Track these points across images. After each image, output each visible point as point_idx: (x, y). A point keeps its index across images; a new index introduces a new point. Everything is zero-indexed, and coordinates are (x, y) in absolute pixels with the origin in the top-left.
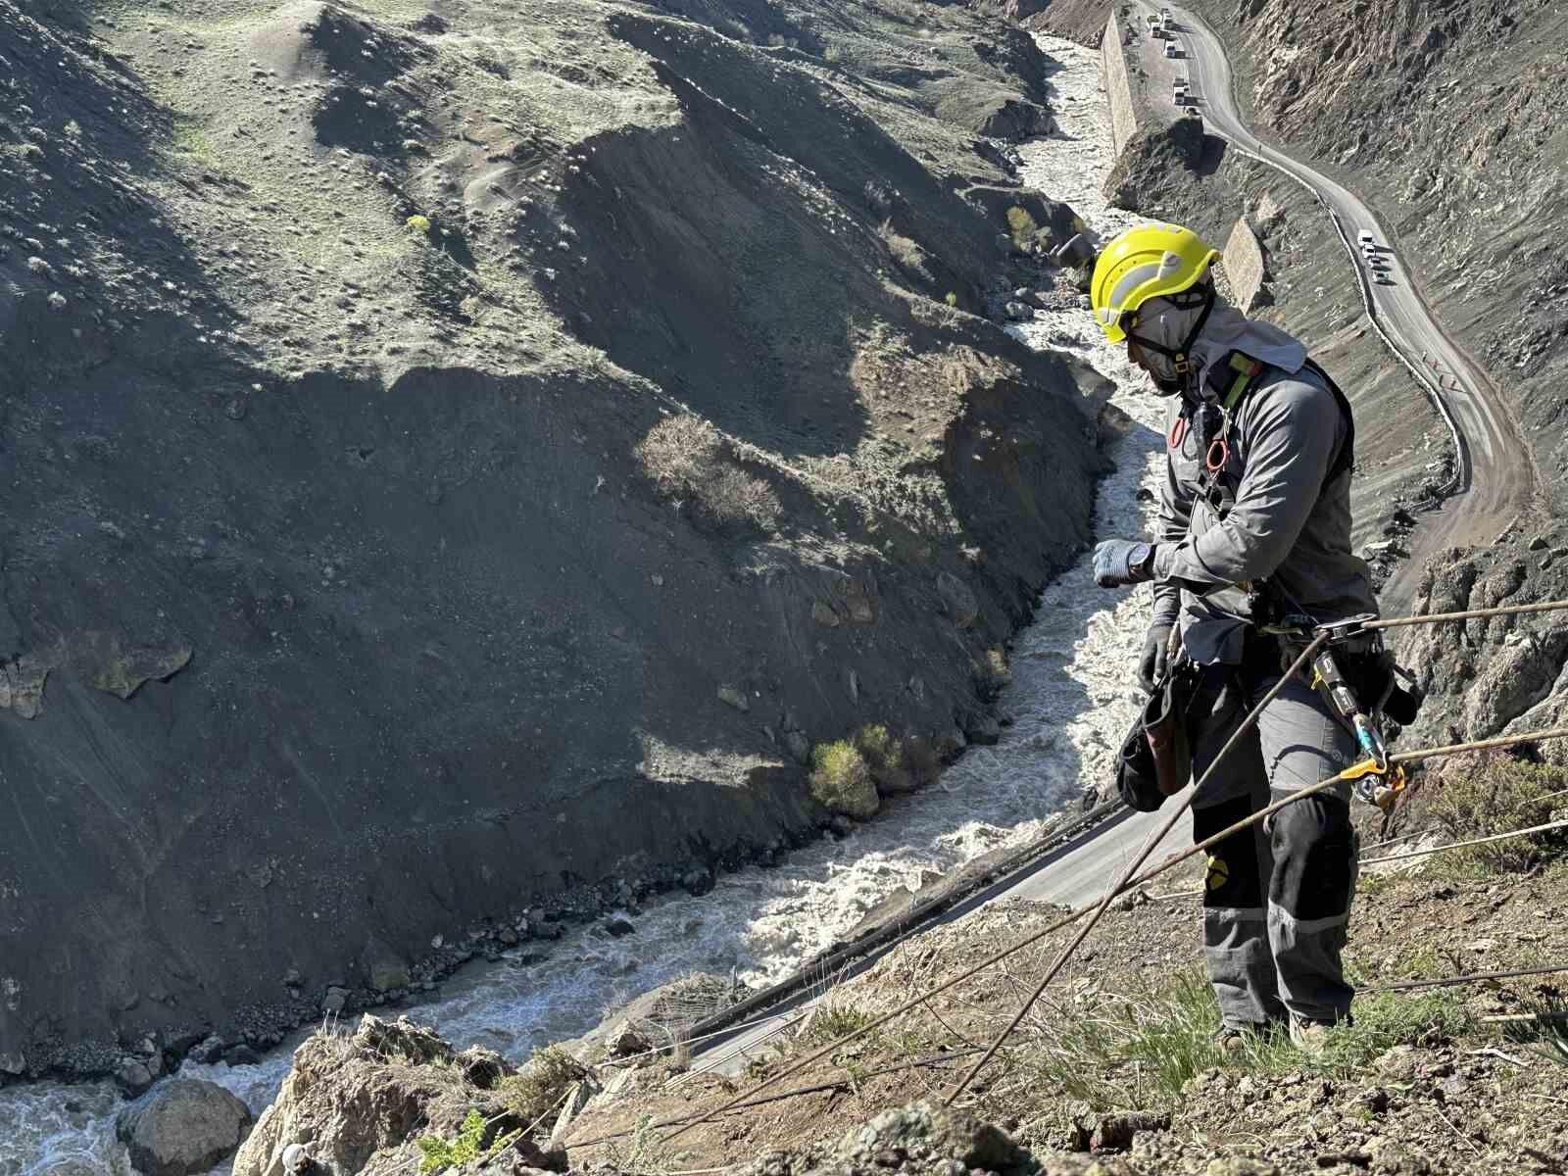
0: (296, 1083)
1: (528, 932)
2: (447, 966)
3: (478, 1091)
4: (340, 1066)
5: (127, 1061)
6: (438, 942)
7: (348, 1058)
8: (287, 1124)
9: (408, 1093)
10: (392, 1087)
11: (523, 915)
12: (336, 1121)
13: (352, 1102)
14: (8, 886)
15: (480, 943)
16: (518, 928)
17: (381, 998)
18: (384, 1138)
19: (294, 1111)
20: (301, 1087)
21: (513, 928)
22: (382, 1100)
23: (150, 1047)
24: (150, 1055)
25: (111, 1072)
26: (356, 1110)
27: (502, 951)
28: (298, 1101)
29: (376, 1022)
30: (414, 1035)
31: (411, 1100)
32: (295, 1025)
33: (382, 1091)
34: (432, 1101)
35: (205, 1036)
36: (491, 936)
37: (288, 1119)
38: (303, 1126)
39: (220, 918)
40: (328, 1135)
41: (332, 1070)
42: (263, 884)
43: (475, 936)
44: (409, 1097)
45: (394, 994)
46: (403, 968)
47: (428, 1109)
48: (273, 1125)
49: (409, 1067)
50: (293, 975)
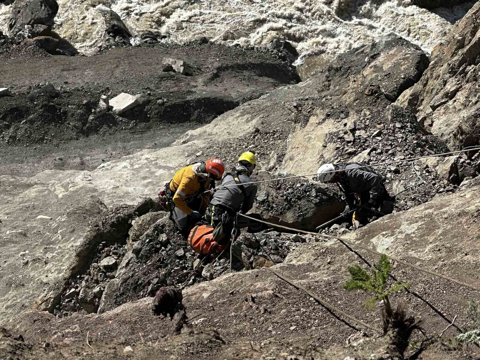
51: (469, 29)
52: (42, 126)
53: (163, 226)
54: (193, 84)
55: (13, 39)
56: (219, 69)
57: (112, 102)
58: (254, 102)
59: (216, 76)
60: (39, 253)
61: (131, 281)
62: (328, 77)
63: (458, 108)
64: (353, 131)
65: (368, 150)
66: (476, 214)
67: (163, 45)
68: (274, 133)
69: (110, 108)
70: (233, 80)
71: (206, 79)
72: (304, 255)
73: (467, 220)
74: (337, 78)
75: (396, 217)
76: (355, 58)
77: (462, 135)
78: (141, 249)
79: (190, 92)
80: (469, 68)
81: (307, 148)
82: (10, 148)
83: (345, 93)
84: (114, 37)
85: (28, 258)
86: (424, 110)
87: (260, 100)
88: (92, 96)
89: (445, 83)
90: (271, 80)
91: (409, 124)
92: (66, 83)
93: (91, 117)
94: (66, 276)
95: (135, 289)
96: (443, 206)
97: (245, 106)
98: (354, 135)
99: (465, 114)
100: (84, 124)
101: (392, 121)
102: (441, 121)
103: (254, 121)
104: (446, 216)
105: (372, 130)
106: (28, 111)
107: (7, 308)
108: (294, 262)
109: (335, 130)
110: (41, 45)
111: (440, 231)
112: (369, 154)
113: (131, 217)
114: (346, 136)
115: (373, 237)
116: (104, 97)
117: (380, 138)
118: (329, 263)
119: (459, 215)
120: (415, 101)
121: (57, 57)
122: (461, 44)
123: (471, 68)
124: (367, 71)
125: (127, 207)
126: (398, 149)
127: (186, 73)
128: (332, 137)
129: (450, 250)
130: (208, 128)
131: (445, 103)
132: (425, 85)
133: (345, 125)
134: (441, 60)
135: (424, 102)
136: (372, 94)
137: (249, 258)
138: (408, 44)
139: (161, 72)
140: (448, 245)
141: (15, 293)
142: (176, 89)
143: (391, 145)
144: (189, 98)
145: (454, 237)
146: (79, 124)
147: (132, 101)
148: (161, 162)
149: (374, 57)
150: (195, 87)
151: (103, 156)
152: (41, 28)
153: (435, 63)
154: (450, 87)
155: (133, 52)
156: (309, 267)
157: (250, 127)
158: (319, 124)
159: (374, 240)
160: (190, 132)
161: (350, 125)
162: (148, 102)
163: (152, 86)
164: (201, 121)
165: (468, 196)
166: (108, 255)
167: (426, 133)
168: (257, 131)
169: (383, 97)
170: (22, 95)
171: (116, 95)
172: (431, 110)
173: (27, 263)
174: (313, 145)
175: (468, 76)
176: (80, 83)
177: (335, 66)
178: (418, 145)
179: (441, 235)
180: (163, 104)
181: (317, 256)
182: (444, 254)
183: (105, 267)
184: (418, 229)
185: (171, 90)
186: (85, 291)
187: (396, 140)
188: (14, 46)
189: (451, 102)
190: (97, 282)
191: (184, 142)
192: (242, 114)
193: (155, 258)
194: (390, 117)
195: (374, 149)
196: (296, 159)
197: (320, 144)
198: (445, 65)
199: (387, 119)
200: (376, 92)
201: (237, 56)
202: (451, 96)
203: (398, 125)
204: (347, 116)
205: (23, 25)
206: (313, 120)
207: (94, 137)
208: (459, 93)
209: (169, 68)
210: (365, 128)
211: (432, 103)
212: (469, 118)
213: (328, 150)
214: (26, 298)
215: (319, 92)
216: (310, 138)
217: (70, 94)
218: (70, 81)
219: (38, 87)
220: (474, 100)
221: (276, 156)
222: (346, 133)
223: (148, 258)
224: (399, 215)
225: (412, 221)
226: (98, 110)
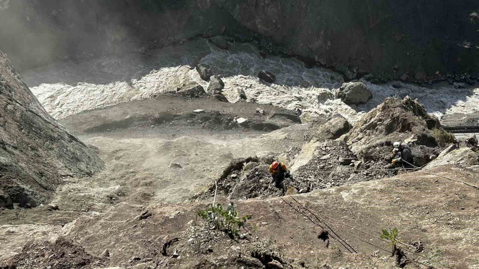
0: (383, 106)
1: (463, 80)
2: (437, 80)
3: (427, 129)
4: (395, 107)
5: (349, 72)
6: (438, 73)
7: (398, 107)
8: (377, 115)
9: (409, 122)
10: (406, 119)
11: (464, 75)
12: (389, 120)
13: (394, 118)
14: (337, 18)
15: (449, 77)
16: (461, 78)
17: (416, 81)
18: (399, 130)
19: (380, 113)
20: (384, 108)
21: (460, 77)
22: (402, 121)
23: (355, 71)
24: (355, 73)
25: (344, 73)
26: (395, 120)
27: (454, 82)
28: (382, 111)
29: (409, 98)
30: (418, 105)
31: (409, 124)
32: (392, 80)
33: (403, 119)
34: (415, 127)
35: (369, 73)
36: (453, 77)
37: (378, 114)
38: (381, 118)
39: (384, 45)
40: (386, 122)
41: (393, 107)
42: (398, 40)
43: (448, 75)
44: (409, 123)
45: (420, 82)
46: (425, 76)
47: (413, 128)
48: (374, 113)
49: (412, 115)
50: (396, 66)
51: (369, 118)
52: (213, 124)
53: (258, 169)
54: (265, 118)
55: (208, 94)
56: (275, 114)
57: (238, 120)
58: (286, 128)
59: (273, 116)
60: (209, 168)
61: (244, 186)
62: (312, 123)
63: (362, 144)
64: (326, 147)
65: (330, 154)
66: (380, 191)
67: (257, 103)
68: (292, 139)
69: (237, 122)
70: (279, 119)
71: (270, 117)
72: (316, 193)
73: (377, 192)
74: (315, 124)
75: (350, 186)
76: (322, 119)
77: (362, 153)
78: (249, 175)
79: (264, 121)
80: (367, 131)
81: (309, 150)
82: (202, 130)
83: (318, 130)
84: (241, 98)
85: (205, 169)
86: (349, 142)
87: (288, 128)
88: (232, 117)
89: (358, 134)
90: (291, 121)
91: (345, 148)
92: (224, 111)
93: (230, 124)
94: (219, 178)
95: (245, 188)
96: (367, 185)
97: (283, 129)
98: (326, 148)
99: (364, 146)
100: (227, 126)
101: (339, 145)
102: (355, 147)
103: (285, 134)
104: (369, 189)
105: (332, 148)
106: (210, 119)
107: (197, 184)
108: (312, 195)
109: (319, 146)
110: (217, 97)
111: (366, 194)
112: (330, 156)
113: (244, 162)
114: (323, 148)
115: (341, 191)
116: (235, 118)
117: (334, 151)
118: (325, 198)
119: (374, 190)
120: (346, 139)
121: (222, 102)
122: (365, 122)
123: (368, 131)
124: (327, 124)
125: (243, 158)
126: (340, 155)
127: (263, 114)
128: (318, 148)
129: (370, 202)
130: (269, 134)
131: (357, 141)
132: (351, 134)
133: (323, 144)
134: (357, 126)
135: (349, 140)
136: (327, 132)
137: (286, 185)
138: (342, 117)
139: (255, 113)
140: (369, 200)
141: (199, 180)
142: (259, 119)
143: (338, 154)
144: (263, 122)
145: (371, 197)
146: (225, 125)
147: (244, 121)
148: (252, 143)
149: (329, 119)
150: (266, 119)
151: (232, 137)
152: (218, 92)
153: (356, 127)
154: (360, 136)
155: (247, 104)
156: (317, 198)
157: (283, 136)
158: (314, 142)
159: (341, 193)
160: (263, 135)
161: (325, 145)
162: (249, 122)
163: (252, 117)
164: (266, 131)
165: (377, 183)
166: (234, 173)
167: (350, 151)
168: (286, 138)
169: (331, 133)
170: (208, 113)
171: (239, 118)
172: (352, 143)
173: (205, 170)
174: (311, 149)
175: (367, 134)
176: (228, 112)
177: (315, 120)
178: (347, 155)
179: (366, 196)
180: (255, 123)
181: (321, 194)
182: (367, 203)
183: (233, 177)
184: (358, 192)
185: (258, 119)
186: (225, 184)
187: (340, 152)
188: (208, 96)
189: (359, 141)
190: (229, 182)
191: (261, 138)
192: (282, 132)
193: (253, 179)
194: (339, 144)
195: (332, 154)
196: (304, 153)
197: (314, 150)
198: (359, 129)
199: (338, 145)
200: (329, 131)
201: (281, 111)
202: (360, 139)
203: (341, 147)
204: (324, 141)
205: (212, 90)
206: (312, 141)
207: (230, 131)
208: (362, 139)
209: (258, 112)
210: (330, 146)
211: (352, 141)
212: (365, 148)
213: (316, 152)
214: (203, 182)
215: (309, 128)
216: (310, 147)
217: (224, 115)
218: (225, 111)
219: (214, 111)
220: (368, 142)
221: (292, 148)
222: (323, 147)
223: (251, 178)
224: (351, 185)
225: (356, 189)
226: (233, 122)
